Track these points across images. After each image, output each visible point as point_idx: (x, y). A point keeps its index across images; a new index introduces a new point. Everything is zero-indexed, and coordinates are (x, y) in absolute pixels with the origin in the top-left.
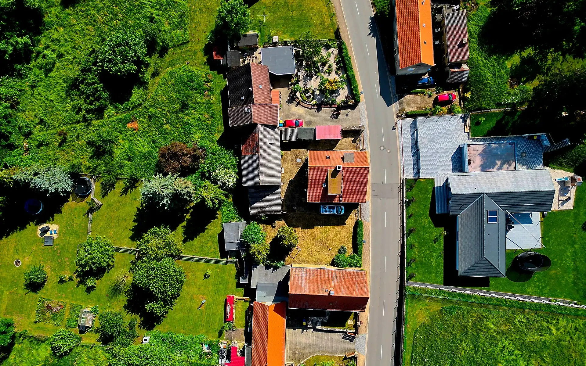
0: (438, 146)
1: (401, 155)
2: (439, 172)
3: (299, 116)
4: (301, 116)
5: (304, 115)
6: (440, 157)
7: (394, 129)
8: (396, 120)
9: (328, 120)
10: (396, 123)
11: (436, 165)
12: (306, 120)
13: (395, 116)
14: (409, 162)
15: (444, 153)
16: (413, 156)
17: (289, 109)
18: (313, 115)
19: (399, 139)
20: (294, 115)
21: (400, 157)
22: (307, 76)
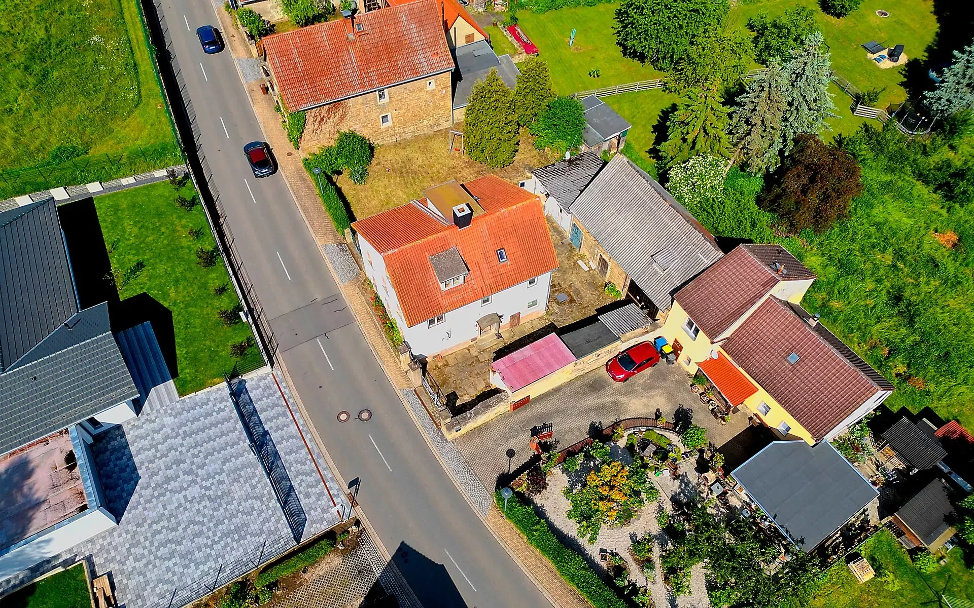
0: (194, 491)
1: (301, 422)
2: (168, 420)
3: (633, 391)
4: (628, 393)
5: (622, 399)
6: (178, 462)
7: (354, 483)
8: (358, 512)
9: (551, 415)
10: (354, 503)
11: (186, 435)
12: (609, 391)
13: (365, 522)
14: (271, 413)
15: (168, 480)
16: (266, 433)
17: (670, 396)
18: (600, 409)
19: (327, 461)
20: (648, 387)
21: (303, 416)
22: (691, 504)
